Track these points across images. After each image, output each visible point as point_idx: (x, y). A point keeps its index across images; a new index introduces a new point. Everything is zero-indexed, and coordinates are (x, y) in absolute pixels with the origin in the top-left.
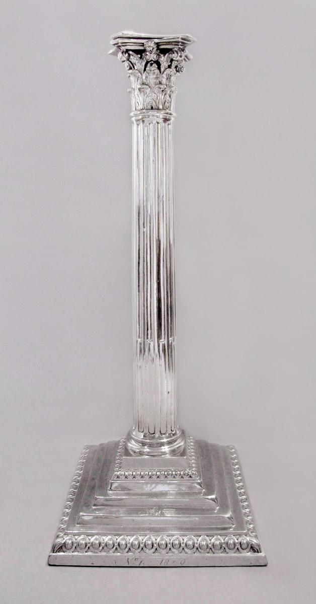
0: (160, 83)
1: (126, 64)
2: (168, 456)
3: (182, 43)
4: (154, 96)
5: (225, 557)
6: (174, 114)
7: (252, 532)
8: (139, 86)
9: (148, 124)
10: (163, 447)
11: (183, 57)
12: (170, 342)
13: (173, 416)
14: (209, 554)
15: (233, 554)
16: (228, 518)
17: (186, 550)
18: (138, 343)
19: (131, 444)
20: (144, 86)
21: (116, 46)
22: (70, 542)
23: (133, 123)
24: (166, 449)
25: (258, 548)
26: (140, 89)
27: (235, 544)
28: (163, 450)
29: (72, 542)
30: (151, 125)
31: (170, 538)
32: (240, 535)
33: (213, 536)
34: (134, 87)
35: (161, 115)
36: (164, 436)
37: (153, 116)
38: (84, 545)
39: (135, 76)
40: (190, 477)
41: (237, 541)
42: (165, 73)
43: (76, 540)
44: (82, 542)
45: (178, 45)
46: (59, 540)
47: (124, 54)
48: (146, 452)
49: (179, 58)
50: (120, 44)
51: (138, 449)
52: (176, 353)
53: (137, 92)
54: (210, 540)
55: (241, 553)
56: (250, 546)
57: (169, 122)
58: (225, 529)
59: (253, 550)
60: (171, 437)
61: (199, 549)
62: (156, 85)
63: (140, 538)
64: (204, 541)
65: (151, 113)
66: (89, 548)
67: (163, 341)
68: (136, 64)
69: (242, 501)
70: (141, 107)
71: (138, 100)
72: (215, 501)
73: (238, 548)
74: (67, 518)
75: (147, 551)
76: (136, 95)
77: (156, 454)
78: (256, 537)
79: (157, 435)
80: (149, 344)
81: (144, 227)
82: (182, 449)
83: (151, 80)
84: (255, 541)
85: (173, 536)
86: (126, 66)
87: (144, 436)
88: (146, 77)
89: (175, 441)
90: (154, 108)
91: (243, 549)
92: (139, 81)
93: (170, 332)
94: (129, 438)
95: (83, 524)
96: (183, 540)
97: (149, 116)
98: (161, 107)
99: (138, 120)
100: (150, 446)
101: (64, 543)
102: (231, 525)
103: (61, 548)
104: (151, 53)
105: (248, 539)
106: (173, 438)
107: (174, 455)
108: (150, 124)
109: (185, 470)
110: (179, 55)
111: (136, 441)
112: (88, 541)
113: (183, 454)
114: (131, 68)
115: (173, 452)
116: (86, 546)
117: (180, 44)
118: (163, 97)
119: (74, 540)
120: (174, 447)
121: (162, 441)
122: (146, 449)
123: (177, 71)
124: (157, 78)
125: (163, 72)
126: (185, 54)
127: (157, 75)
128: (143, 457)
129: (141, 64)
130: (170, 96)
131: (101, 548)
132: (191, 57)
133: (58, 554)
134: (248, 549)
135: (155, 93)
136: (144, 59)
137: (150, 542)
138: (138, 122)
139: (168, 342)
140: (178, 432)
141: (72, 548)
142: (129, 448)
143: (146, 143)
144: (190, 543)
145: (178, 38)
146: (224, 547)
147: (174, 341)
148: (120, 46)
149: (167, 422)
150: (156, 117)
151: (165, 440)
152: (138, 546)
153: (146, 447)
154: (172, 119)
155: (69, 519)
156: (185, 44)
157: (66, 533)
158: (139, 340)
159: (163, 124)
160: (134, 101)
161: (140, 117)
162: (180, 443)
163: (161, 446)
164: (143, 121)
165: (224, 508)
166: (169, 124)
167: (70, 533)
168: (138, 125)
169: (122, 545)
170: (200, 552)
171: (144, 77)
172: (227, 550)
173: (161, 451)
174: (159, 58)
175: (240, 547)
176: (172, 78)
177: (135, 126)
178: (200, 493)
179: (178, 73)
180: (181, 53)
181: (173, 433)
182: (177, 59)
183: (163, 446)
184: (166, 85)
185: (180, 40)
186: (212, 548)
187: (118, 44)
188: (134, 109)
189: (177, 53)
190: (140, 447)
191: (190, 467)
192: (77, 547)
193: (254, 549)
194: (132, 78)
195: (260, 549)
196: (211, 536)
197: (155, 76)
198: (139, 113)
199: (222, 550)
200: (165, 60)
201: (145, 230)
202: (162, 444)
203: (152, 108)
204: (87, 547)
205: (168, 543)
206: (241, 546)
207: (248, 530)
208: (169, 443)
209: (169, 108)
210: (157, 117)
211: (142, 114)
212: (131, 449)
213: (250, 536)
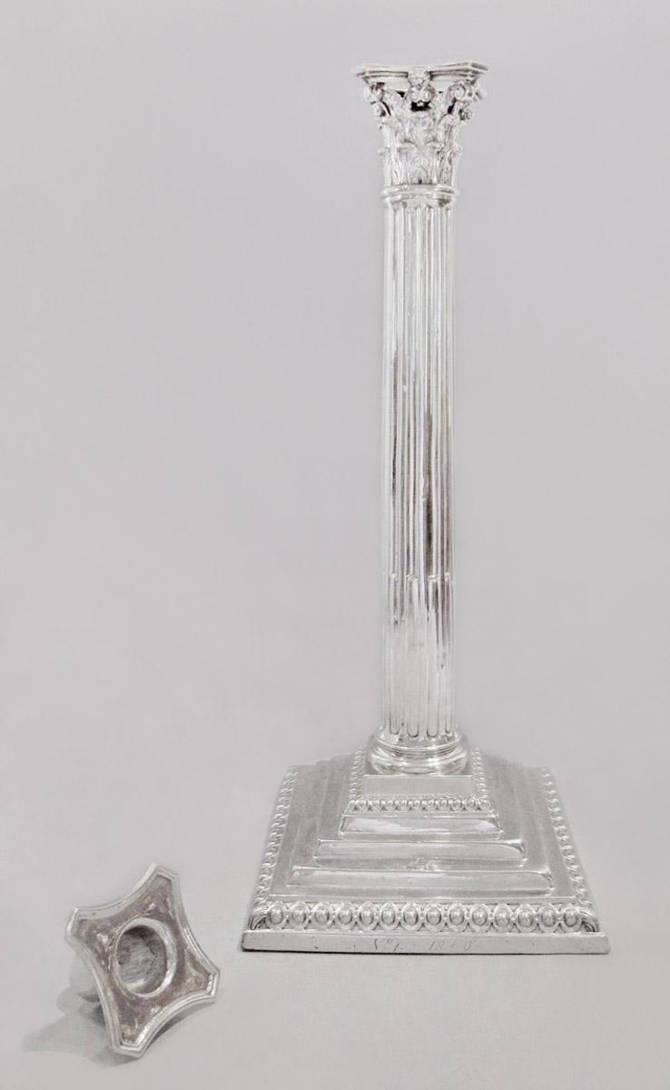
0: (435, 140)
1: (377, 108)
2: (439, 774)
3: (474, 72)
4: (424, 161)
5: (539, 939)
6: (456, 192)
7: (583, 900)
8: (398, 145)
9: (412, 209)
10: (430, 760)
11: (474, 95)
12: (446, 579)
13: (448, 707)
14: (511, 934)
15: (550, 934)
16: (543, 875)
17: (474, 926)
18: (392, 581)
19: (378, 755)
20: (407, 145)
21: (361, 76)
22: (278, 912)
23: (387, 207)
24: (435, 762)
25: (593, 923)
26: (399, 150)
27: (555, 918)
28: (431, 765)
29: (282, 913)
30: (419, 211)
31: (446, 907)
32: (564, 904)
33: (518, 904)
34: (389, 146)
35: (435, 195)
36: (433, 740)
37: (421, 195)
38: (303, 918)
39: (391, 127)
40: (479, 809)
41: (558, 912)
42: (442, 122)
43: (288, 908)
44: (297, 912)
45: (465, 76)
46: (259, 910)
47: (374, 90)
48: (403, 766)
49: (467, 98)
50: (367, 74)
51: (389, 762)
52: (455, 599)
53: (394, 154)
54: (514, 911)
55: (565, 932)
56: (580, 921)
57: (447, 205)
58: (538, 893)
59: (586, 927)
60: (446, 743)
61: (495, 924)
62: (427, 142)
63: (396, 908)
64: (502, 912)
65: (419, 189)
66: (310, 921)
67: (435, 578)
68: (394, 106)
69: (566, 853)
70: (401, 179)
71: (398, 170)
72: (521, 850)
73: (560, 925)
74: (270, 877)
75: (408, 927)
76: (393, 160)
77: (417, 770)
78: (590, 906)
79: (421, 738)
80: (411, 583)
81: (404, 384)
82: (463, 764)
83: (418, 135)
84: (589, 913)
85: (451, 904)
86: (375, 110)
87: (400, 740)
88: (411, 130)
89: (451, 749)
90: (423, 181)
91: (569, 926)
92: (398, 135)
93: (446, 563)
94: (373, 744)
95: (299, 884)
96: (468, 910)
97: (414, 195)
98: (435, 180)
99: (397, 202)
100: (410, 756)
101: (269, 914)
102: (548, 888)
103: (264, 921)
104: (419, 89)
105: (578, 909)
106: (449, 744)
107: (450, 773)
108: (416, 209)
109: (469, 798)
110: (468, 91)
111: (385, 748)
112: (307, 911)
113: (466, 771)
114: (383, 114)
115: (449, 769)
116: (305, 919)
117: (470, 73)
118: (438, 163)
119: (285, 909)
120: (451, 760)
121: (429, 748)
122: (403, 763)
123: (462, 119)
124: (429, 131)
125: (440, 121)
126: (477, 89)
127: (430, 125)
128: (396, 776)
129: (402, 107)
130: (450, 161)
131: (330, 922)
132: (484, 93)
133: (257, 931)
134: (578, 926)
135: (425, 157)
136: (408, 98)
137: (412, 914)
138: (396, 205)
139: (443, 580)
140: (456, 736)
141: (280, 922)
142: (373, 762)
143: (409, 241)
144: (481, 914)
145: (466, 64)
146: (535, 923)
147: (452, 579)
148: (368, 77)
149: (438, 716)
150: (425, 197)
151: (434, 748)
152: (392, 920)
153: (402, 759)
154: (453, 199)
155: (274, 877)
156: (477, 73)
157: (271, 897)
158: (393, 576)
159: (439, 209)
160: (388, 172)
161: (399, 197)
162: (459, 755)
163: (427, 758)
164: (405, 205)
165: (536, 860)
166: (447, 209)
167: (277, 898)
168: (395, 211)
169: (365, 917)
170: (497, 931)
171: (407, 130)
172: (542, 926)
173: (427, 765)
174: (433, 97)
175: (565, 923)
176: (454, 131)
177: (391, 211)
178: (495, 836)
179: (462, 121)
180: (470, 89)
181: (449, 735)
182: (463, 99)
183: (432, 757)
184: (445, 143)
185: (470, 67)
186: (516, 924)
187: (364, 73)
188: (389, 184)
189: (463, 87)
190: (392, 759)
191: (479, 794)
192: (290, 920)
193: (586, 925)
194: (387, 131)
195: (597, 925)
196: (513, 905)
197: (425, 128)
198: (397, 190)
199: (533, 928)
200: (443, 99)
201: (406, 389)
202: (430, 754)
203: (420, 182)
204: (307, 920)
205: (443, 914)
206: (565, 921)
207: (578, 896)
208: (442, 752)
209: (448, 182)
210: (428, 196)
211: (404, 192)
212: (376, 764)
213: (581, 905)
